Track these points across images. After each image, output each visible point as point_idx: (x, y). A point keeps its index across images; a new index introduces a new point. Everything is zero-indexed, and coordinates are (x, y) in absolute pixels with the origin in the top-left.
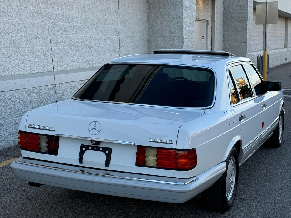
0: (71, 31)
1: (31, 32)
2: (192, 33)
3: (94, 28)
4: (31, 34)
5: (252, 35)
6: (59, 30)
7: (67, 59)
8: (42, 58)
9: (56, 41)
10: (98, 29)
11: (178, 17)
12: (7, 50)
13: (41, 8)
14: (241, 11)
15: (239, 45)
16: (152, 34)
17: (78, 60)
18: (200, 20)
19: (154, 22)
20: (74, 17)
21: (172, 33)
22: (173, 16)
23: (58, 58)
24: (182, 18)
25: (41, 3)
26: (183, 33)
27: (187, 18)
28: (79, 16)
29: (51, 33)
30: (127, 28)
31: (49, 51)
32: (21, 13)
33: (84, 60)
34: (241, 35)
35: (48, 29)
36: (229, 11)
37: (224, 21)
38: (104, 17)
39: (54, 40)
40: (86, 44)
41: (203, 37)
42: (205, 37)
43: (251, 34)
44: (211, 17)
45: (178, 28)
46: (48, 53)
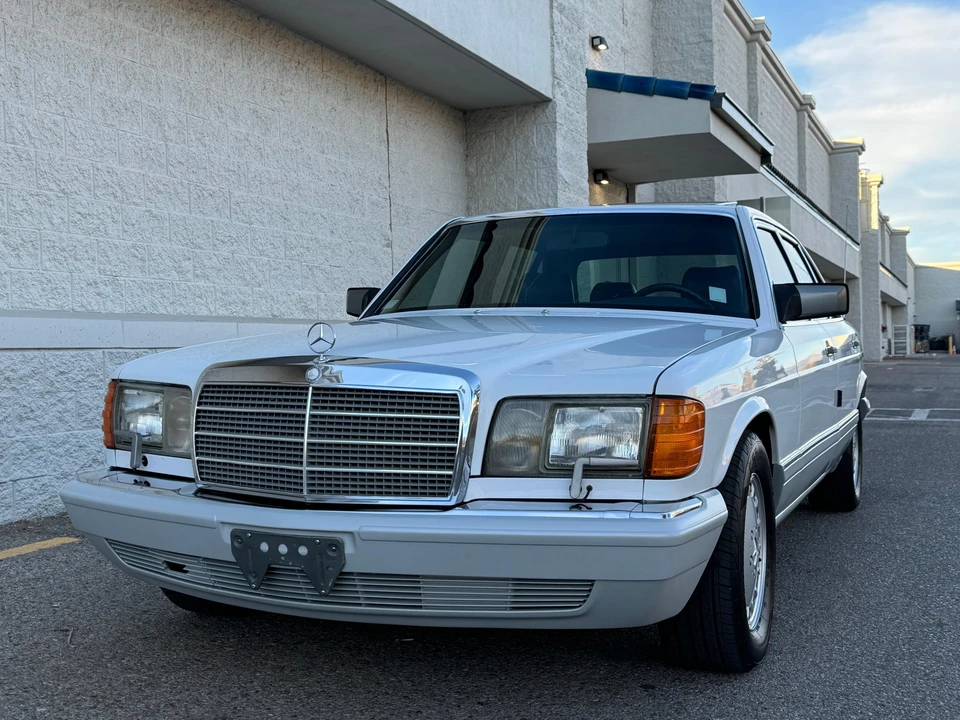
0: (256, 214)
1: (138, 201)
3: (322, 216)
4: (137, 205)
6: (221, 206)
7: (243, 289)
8: (169, 276)
10: (334, 221)
12: (61, 239)
13: (166, 139)
17: (275, 295)
20: (265, 180)
23: (217, 281)
25: (166, 126)
28: (280, 179)
29: (198, 210)
30: (413, 230)
31: (189, 259)
32: (106, 143)
33: (293, 298)
35: (187, 199)
38: (348, 192)
39: (206, 232)
40: (298, 255)
46: (187, 265)
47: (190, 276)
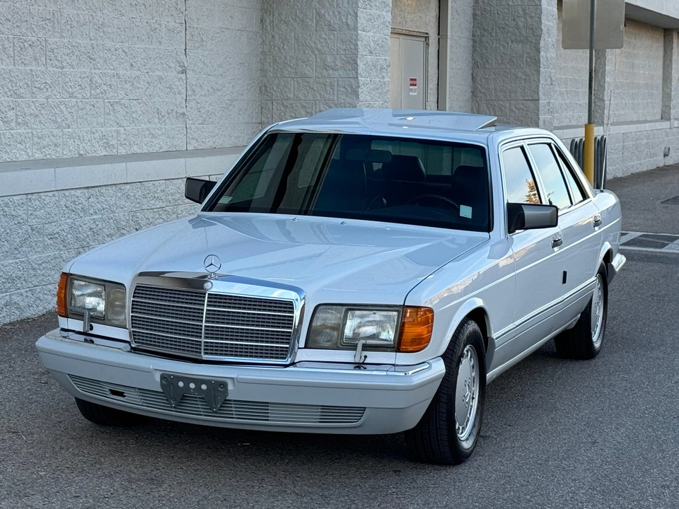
0: (67, 58)
2: (382, 69)
3: (123, 51)
5: (553, 79)
6: (38, 55)
7: (55, 131)
9: (29, 83)
10: (134, 54)
11: (345, 27)
14: (524, 10)
15: (516, 108)
16: (271, 69)
17: (81, 134)
18: (404, 32)
19: (277, 36)
20: (75, 24)
21: (326, 67)
22: (330, 22)
23: (35, 127)
24: (356, 29)
26: (356, 69)
27: (368, 29)
28: (87, 20)
29: (20, 62)
30: (207, 52)
31: (13, 109)
33: (96, 135)
34: (524, 77)
35: (12, 52)
36: (489, 8)
37: (473, 35)
38: (147, 23)
39: (27, 81)
40: (102, 93)
41: (412, 82)
42: (420, 82)
43: (552, 75)
44: (437, 24)
45: (343, 56)
46: (11, 114)
47: (13, 124)
